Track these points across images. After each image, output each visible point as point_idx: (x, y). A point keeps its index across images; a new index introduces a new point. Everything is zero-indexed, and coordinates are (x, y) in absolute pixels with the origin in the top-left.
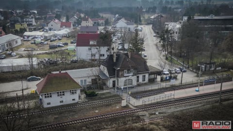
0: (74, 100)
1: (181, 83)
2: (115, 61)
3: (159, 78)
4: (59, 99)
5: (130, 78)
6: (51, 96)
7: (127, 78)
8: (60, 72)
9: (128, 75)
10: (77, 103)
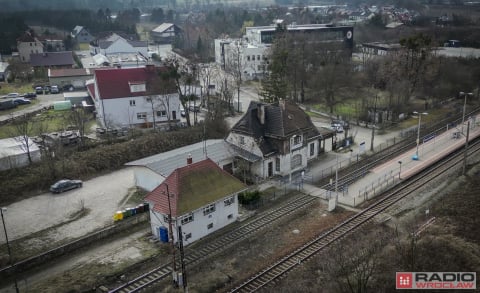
0: (230, 217)
1: (372, 149)
2: (263, 121)
3: (328, 145)
4: (206, 221)
5: (298, 152)
6: (191, 218)
7: (295, 153)
8: (190, 161)
9: (296, 147)
10: (236, 222)
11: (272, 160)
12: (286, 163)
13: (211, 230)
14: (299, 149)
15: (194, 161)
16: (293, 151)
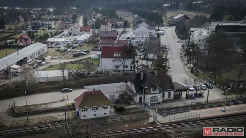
0: (105, 114)
1: (207, 101)
2: (142, 79)
3: (184, 94)
4: (93, 112)
5: (156, 95)
6: (87, 110)
7: (153, 95)
8: (94, 90)
9: (154, 92)
10: (108, 116)
11: (142, 96)
12: (148, 98)
13: (95, 117)
14: (157, 93)
15: (96, 90)
16: (152, 94)
